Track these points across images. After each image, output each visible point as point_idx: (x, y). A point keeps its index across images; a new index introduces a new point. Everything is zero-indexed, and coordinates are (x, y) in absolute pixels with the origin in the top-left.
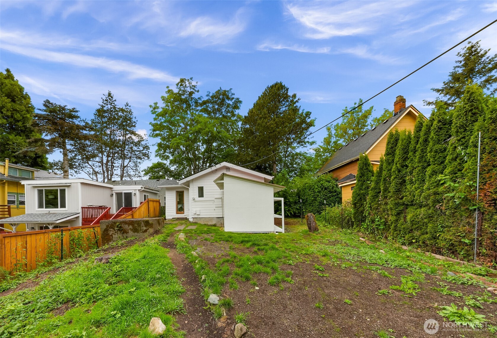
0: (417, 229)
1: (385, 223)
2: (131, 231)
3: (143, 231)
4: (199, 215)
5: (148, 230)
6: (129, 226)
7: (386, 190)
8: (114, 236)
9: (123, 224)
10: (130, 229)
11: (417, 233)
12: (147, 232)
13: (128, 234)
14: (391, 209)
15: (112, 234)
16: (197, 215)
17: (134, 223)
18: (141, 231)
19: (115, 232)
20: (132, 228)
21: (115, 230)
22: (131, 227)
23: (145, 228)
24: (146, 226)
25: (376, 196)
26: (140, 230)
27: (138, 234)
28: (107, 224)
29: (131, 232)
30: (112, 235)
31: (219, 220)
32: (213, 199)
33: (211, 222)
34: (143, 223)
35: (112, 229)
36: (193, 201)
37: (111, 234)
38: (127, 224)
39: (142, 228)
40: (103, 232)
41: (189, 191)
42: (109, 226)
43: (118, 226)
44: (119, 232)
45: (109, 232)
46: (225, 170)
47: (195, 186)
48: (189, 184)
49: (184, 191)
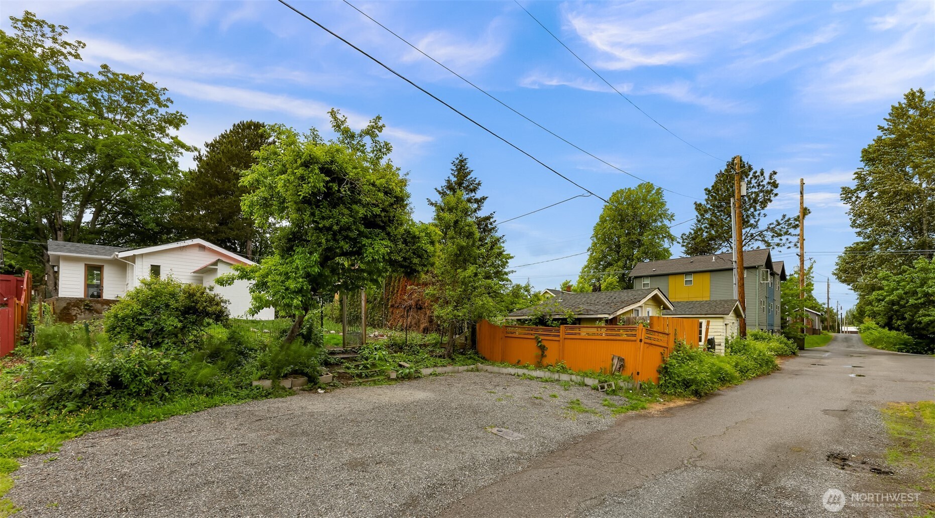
6: (102, 306)
8: (78, 316)
9: (93, 303)
10: (105, 309)
13: (100, 315)
15: (76, 313)
17: (110, 302)
19: (82, 312)
21: (81, 310)
28: (68, 301)
30: (75, 316)
35: (76, 308)
37: (74, 313)
38: (99, 303)
40: (62, 311)
41: (133, 269)
42: (72, 304)
43: (87, 305)
44: (87, 312)
45: (70, 312)
46: (198, 249)
47: (144, 263)
48: (133, 259)
49: (103, 266)
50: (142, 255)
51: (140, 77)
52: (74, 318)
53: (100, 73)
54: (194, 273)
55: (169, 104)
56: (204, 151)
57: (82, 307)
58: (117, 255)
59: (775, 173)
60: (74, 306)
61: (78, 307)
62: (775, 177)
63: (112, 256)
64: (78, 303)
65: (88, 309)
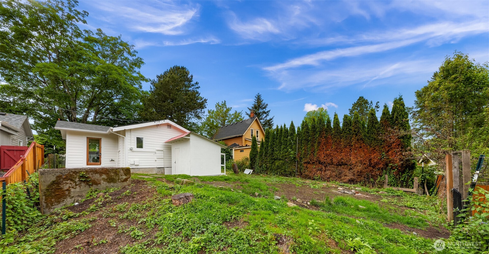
0: (279, 169)
1: (266, 167)
2: (104, 181)
3: (122, 180)
4: (138, 165)
5: (128, 179)
6: (101, 176)
7: (266, 153)
8: (72, 190)
9: (90, 173)
10: (104, 179)
11: (279, 170)
12: (128, 182)
13: (99, 185)
14: (269, 161)
15: (69, 187)
16: (136, 165)
17: (109, 171)
18: (120, 181)
19: (76, 185)
20: (106, 178)
21: (75, 182)
22: (104, 176)
23: (124, 177)
24: (125, 175)
25: (261, 156)
26: (119, 179)
27: (115, 185)
28: (58, 174)
29: (105, 183)
30: (67, 190)
31: (160, 170)
32: (154, 150)
33: (151, 172)
34: (122, 171)
35: (69, 182)
36: (130, 151)
37: (66, 187)
39: (121, 177)
40: (49, 186)
41: (124, 141)
42: (64, 177)
43: (83, 177)
44: (83, 184)
45: (62, 186)
46: (166, 127)
47: (132, 136)
48: (124, 132)
49: (101, 139)
50: (130, 130)
51: (120, 38)
52: (67, 192)
53: (97, 34)
54: (166, 143)
55: (136, 54)
56: (156, 79)
57: (77, 179)
58: (112, 130)
59: (378, 102)
60: (67, 179)
61: (72, 180)
62: (378, 104)
63: (107, 132)
64: (71, 175)
65: (84, 181)
